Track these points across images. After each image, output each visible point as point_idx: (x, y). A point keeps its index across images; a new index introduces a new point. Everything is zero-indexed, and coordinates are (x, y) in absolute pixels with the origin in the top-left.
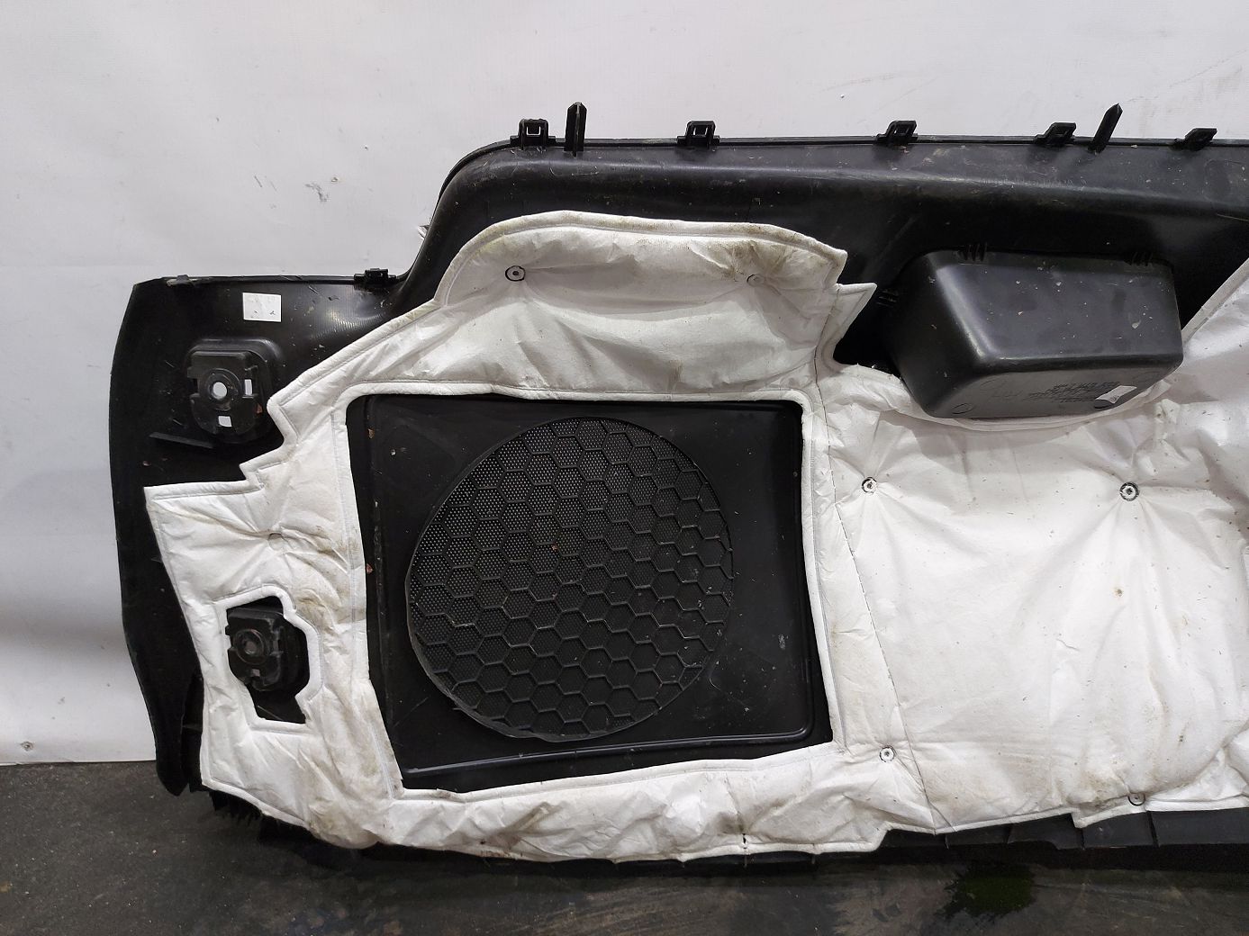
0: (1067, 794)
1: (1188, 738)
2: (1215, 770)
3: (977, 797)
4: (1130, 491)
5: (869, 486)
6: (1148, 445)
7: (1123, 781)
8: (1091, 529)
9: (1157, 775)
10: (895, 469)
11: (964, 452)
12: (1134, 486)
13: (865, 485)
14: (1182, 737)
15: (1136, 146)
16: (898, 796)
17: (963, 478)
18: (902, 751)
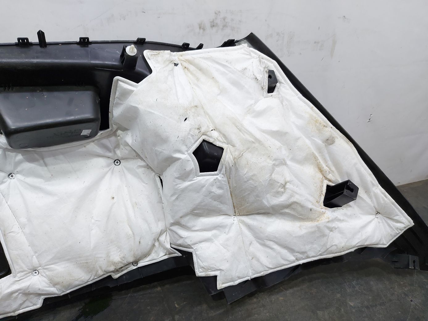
0: (104, 270)
1: (142, 241)
2: (155, 249)
3: (71, 280)
4: (117, 162)
5: (12, 176)
6: (117, 146)
7: (123, 261)
8: (102, 177)
9: (135, 256)
10: (19, 169)
11: (43, 159)
12: (119, 161)
13: (10, 176)
14: (140, 242)
15: (61, 45)
16: (40, 287)
17: (45, 168)
18: (40, 271)
